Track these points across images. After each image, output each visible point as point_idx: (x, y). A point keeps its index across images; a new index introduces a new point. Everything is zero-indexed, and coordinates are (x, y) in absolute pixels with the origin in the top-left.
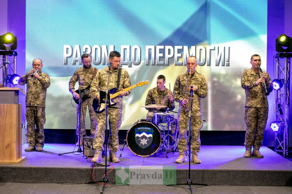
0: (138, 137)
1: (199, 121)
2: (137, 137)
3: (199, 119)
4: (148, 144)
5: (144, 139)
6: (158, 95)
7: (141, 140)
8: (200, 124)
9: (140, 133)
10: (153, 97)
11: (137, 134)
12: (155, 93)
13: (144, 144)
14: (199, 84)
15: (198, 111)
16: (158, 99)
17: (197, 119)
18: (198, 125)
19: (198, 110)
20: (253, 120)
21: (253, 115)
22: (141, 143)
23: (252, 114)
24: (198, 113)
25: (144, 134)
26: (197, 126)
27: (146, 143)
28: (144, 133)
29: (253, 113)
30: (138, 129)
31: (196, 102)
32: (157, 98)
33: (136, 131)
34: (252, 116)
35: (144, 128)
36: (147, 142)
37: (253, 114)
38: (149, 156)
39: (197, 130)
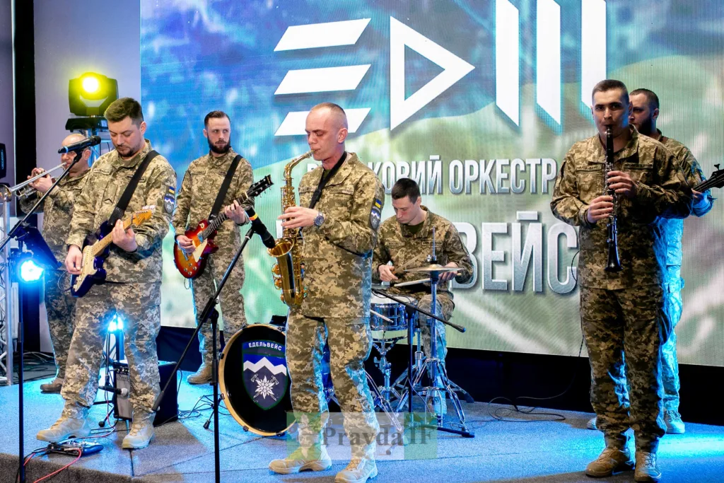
0: (249, 372)
1: (341, 334)
2: (248, 370)
3: (338, 328)
4: (275, 396)
5: (265, 379)
6: (400, 240)
7: (258, 382)
8: (347, 345)
9: (254, 360)
10: (388, 246)
11: (247, 362)
12: (394, 232)
13: (264, 396)
14: (342, 205)
15: (334, 302)
16: (402, 251)
17: (334, 327)
18: (340, 350)
19: (336, 298)
20: (601, 331)
21: (597, 314)
22: (257, 390)
23: (595, 311)
24: (336, 309)
25: (264, 362)
26: (337, 352)
27: (272, 393)
28: (264, 358)
29: (596, 306)
30: (250, 344)
31: (330, 267)
32: (398, 248)
33: (244, 352)
34: (595, 317)
35: (265, 345)
36: (275, 388)
37: (600, 311)
38: (275, 434)
39: (337, 366)
